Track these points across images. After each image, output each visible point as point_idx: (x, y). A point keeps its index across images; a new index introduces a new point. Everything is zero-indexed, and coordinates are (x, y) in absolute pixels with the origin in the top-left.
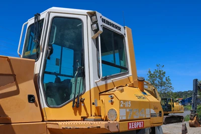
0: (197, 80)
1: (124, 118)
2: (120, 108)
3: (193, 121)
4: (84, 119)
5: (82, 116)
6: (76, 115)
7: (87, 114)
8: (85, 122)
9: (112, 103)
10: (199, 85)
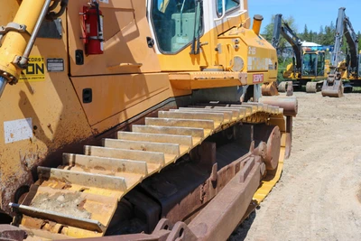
0: (280, 16)
1: (250, 69)
2: (248, 55)
3: (269, 86)
4: (202, 69)
5: (201, 65)
6: (194, 64)
7: (207, 63)
8: (203, 72)
9: (237, 49)
10: (283, 25)
